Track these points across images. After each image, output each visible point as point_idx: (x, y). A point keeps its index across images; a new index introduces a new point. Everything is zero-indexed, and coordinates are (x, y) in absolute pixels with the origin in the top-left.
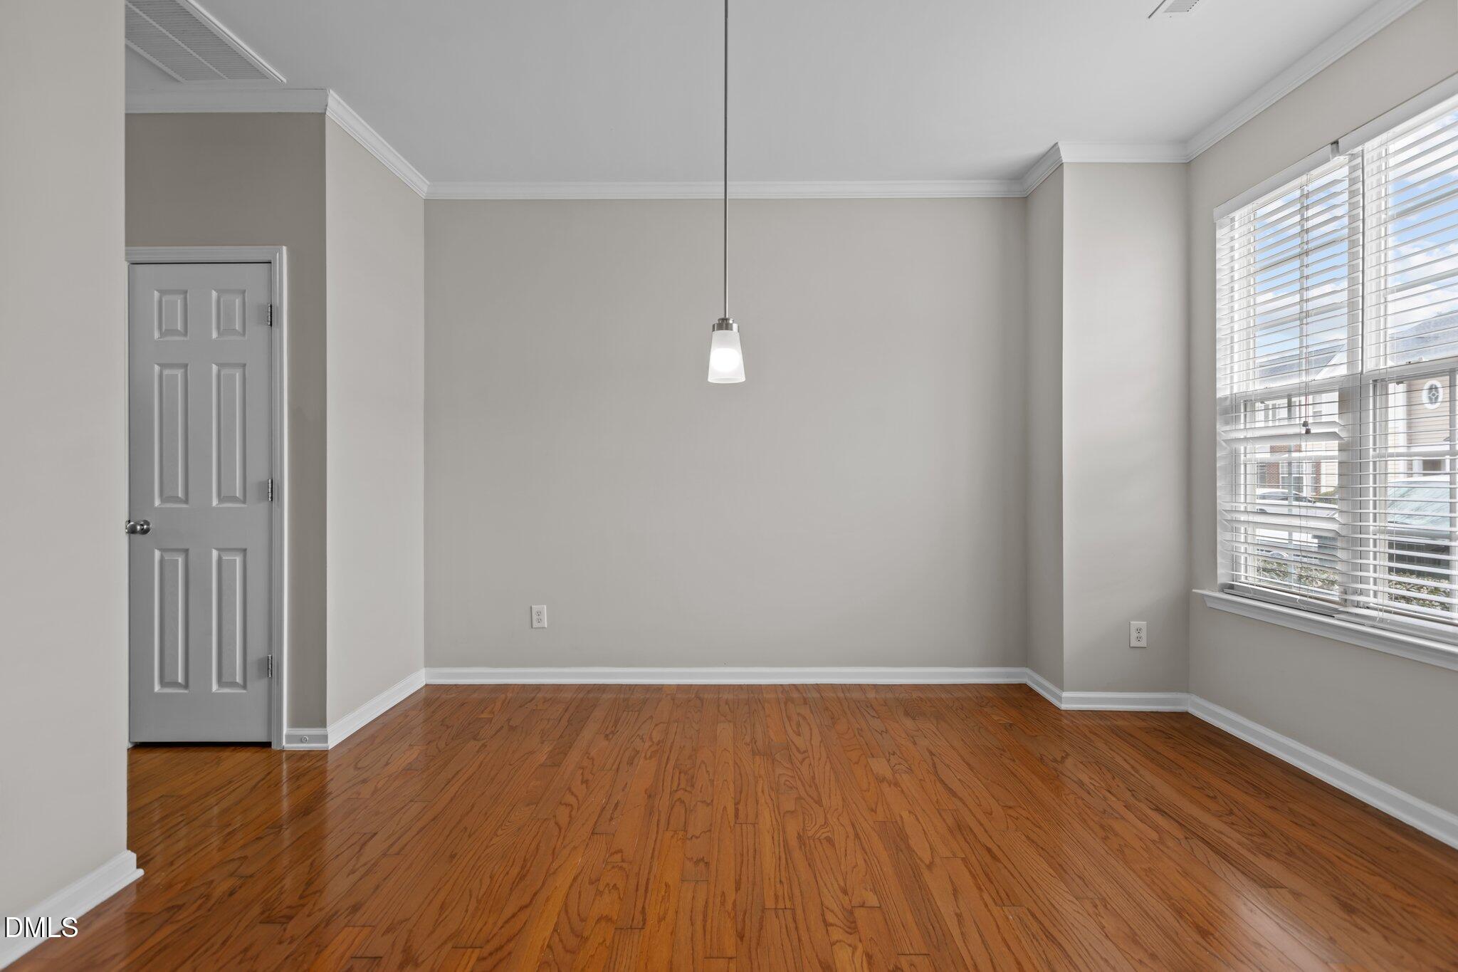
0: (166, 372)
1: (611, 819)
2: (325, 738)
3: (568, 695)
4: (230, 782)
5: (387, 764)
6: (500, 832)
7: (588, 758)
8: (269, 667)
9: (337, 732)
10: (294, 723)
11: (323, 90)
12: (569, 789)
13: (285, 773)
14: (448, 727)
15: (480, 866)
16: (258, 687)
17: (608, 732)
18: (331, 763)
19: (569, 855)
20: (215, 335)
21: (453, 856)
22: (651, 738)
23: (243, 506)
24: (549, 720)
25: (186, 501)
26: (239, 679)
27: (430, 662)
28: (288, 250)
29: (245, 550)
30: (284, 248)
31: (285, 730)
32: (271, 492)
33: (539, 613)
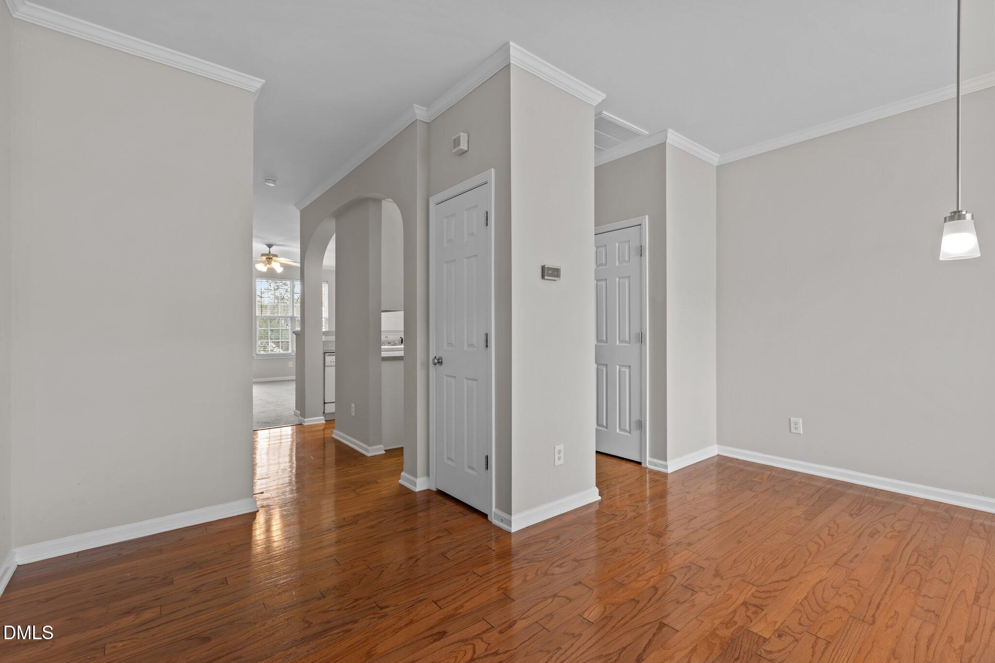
0: (599, 283)
1: (851, 561)
2: (666, 467)
3: (820, 484)
4: (627, 475)
5: (699, 488)
6: (768, 541)
7: (834, 523)
8: (640, 425)
9: (673, 466)
10: (651, 456)
11: (666, 131)
12: (818, 535)
13: (648, 478)
14: (733, 480)
15: (756, 552)
16: (636, 433)
17: (852, 513)
18: (670, 479)
19: (817, 568)
20: (617, 264)
21: (740, 542)
22: (892, 527)
23: (629, 345)
24: (803, 493)
25: (606, 342)
26: (628, 429)
27: (720, 441)
28: (648, 218)
29: (630, 367)
30: (647, 216)
31: (648, 458)
32: (641, 338)
33: (796, 424)
